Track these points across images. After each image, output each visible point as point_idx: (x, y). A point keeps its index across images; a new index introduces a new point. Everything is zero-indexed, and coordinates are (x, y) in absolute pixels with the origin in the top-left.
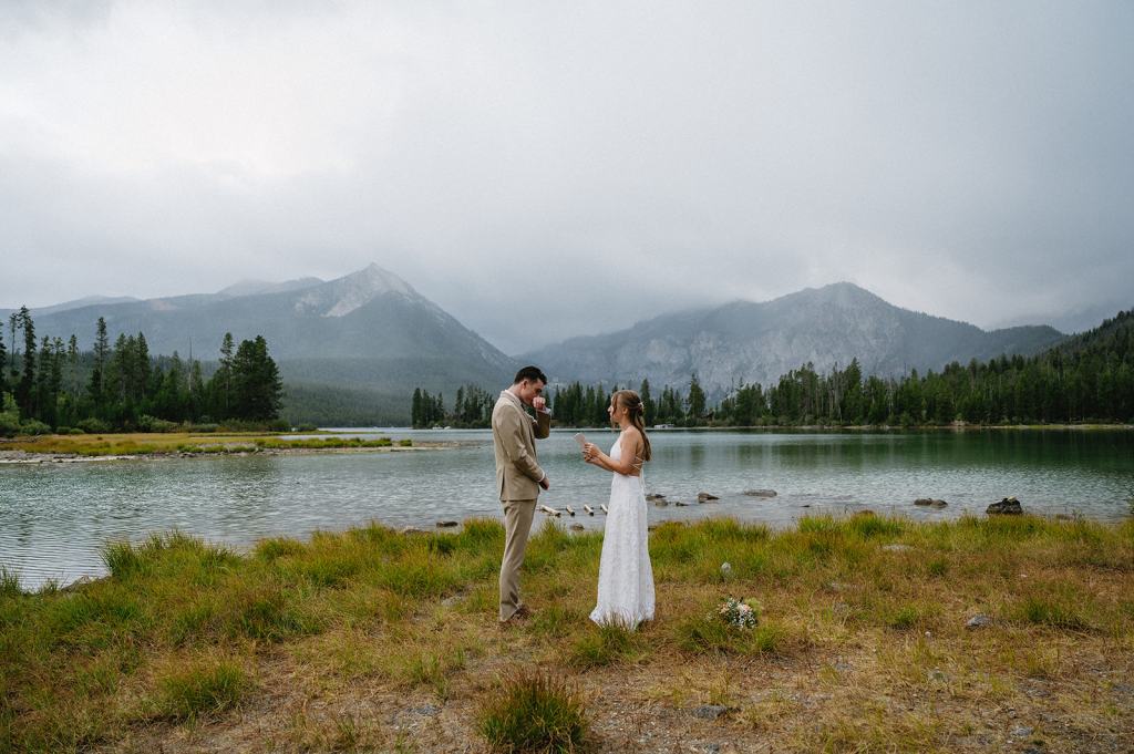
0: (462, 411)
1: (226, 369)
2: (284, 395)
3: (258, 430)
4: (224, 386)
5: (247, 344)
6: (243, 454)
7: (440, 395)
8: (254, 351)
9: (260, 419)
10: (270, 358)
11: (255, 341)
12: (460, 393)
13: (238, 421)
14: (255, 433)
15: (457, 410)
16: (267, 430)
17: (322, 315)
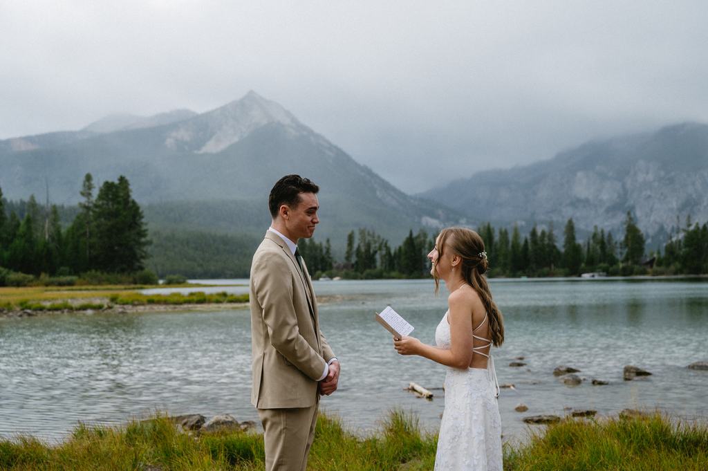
0: (354, 259)
1: (86, 215)
2: (150, 243)
3: (120, 282)
4: (84, 234)
5: (108, 186)
6: (90, 312)
7: (328, 241)
8: (116, 192)
9: (123, 271)
10: (134, 202)
11: (117, 182)
12: (351, 238)
13: (99, 273)
14: (118, 287)
15: (348, 258)
16: (130, 283)
17: (196, 152)
